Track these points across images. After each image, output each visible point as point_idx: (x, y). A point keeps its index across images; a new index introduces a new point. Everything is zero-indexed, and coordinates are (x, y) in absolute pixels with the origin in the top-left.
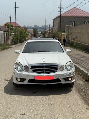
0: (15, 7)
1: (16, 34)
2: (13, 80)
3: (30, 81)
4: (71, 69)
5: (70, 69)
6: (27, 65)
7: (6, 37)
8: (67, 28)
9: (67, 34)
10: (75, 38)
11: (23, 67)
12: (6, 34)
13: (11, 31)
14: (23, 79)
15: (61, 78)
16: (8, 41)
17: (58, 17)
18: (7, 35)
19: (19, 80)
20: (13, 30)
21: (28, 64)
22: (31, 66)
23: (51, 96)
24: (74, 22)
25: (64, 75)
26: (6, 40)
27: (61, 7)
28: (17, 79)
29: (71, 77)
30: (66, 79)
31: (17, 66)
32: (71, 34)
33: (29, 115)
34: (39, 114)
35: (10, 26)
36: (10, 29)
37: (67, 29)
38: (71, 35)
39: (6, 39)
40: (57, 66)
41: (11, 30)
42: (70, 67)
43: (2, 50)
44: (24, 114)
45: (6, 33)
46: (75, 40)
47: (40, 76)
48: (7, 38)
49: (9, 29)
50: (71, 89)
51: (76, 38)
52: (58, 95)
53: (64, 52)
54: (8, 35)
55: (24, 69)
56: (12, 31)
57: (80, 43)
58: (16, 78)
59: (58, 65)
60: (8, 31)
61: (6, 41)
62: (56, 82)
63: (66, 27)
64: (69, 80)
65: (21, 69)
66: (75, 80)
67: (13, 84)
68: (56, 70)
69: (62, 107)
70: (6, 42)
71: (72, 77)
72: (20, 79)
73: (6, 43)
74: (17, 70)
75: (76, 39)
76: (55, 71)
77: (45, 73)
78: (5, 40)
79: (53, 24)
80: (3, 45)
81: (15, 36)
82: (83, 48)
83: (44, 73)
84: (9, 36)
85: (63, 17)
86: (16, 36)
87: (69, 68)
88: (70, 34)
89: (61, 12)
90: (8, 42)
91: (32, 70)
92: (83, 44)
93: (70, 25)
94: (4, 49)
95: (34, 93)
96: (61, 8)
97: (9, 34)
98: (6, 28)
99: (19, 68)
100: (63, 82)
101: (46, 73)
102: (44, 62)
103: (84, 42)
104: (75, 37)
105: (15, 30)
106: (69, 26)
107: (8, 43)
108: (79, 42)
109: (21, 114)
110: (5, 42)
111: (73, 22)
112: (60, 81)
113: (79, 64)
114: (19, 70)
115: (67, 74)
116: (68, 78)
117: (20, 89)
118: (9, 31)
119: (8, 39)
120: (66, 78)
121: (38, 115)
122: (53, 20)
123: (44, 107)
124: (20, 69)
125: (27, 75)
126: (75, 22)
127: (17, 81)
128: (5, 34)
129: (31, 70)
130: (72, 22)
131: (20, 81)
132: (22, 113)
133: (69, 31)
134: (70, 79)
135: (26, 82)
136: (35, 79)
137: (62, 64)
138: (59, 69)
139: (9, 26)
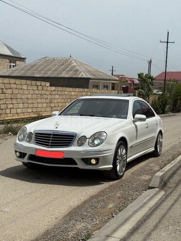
5: (99, 143)
11: (26, 134)
15: (76, 158)
30: (87, 161)
40: (74, 136)
45: (137, 92)
55: (26, 138)
58: (15, 151)
60: (142, 88)
64: (91, 164)
68: (71, 143)
71: (99, 158)
76: (69, 145)
77: (51, 146)
83: (48, 145)
91: (36, 140)
100: (81, 165)
102: (56, 128)
115: (88, 152)
134: (93, 162)
136: (36, 155)
137: (85, 135)
138: (76, 142)
139: (146, 78)
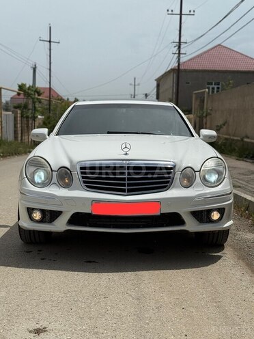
0: (48, 40)
1: (49, 118)
2: (19, 219)
3: (77, 218)
4: (219, 182)
5: (218, 180)
6: (67, 164)
7: (19, 122)
8: (196, 99)
9: (199, 115)
10: (221, 127)
11: (52, 171)
12: (19, 115)
13: (35, 107)
14: (51, 211)
15: (184, 212)
16: (26, 134)
17: (172, 70)
18: (22, 116)
19: (37, 216)
20: (40, 102)
21: (71, 162)
22: (81, 168)
23: (147, 272)
24: (216, 87)
25: (197, 199)
26: (19, 132)
27: (182, 41)
28: (30, 211)
29: (221, 211)
30: (202, 216)
31: (31, 169)
32: (210, 114)
33: (61, 333)
34: (101, 331)
35: (32, 93)
36: (33, 99)
37: (198, 103)
38: (208, 118)
39: (19, 129)
40: (171, 168)
41: (34, 103)
42: (217, 176)
43: (6, 156)
44: (45, 328)
45: (19, 112)
46: (222, 130)
47: (110, 201)
48: (21, 127)
49: (30, 102)
50: (218, 254)
51: (224, 125)
52: (175, 271)
53: (193, 136)
54: (27, 117)
55: (55, 180)
56: (37, 106)
57: (235, 138)
58: (28, 208)
59: (175, 166)
60: (26, 107)
61: (20, 135)
62: (168, 225)
63: (194, 96)
64: (211, 221)
65: (46, 178)
66: (231, 222)
67: (20, 235)
68: (168, 182)
69: (191, 309)
70: (20, 139)
71: (224, 209)
72: (43, 212)
73: (19, 141)
74: (33, 182)
75: (225, 127)
76: (165, 187)
77: (129, 191)
78: (15, 132)
79: (155, 90)
80: (10, 144)
81: (47, 122)
82: (247, 153)
83: (123, 191)
84: (28, 121)
85: (185, 71)
86: (49, 123)
87: (213, 178)
88: (206, 116)
89: (179, 54)
90: (26, 137)
91: (84, 182)
92: (246, 142)
93: (207, 90)
94: (13, 155)
95: (90, 262)
96: (180, 42)
97: (30, 116)
98: (22, 96)
99: (40, 176)
100: (192, 226)
101: (132, 191)
102: (126, 154)
103: (249, 135)
104: (220, 122)
105: (48, 107)
106: (204, 92)
107: (26, 140)
108: (234, 136)
109: (31, 329)
110: (16, 138)
111: (213, 86)
112: (182, 222)
113: (240, 187)
114: (38, 183)
115: (207, 199)
116: (209, 212)
117: (40, 251)
118: (30, 106)
119: (26, 128)
120: (202, 211)
121: (97, 333)
122: (156, 82)
123: (122, 307)
124: (43, 179)
125: (64, 197)
126: (220, 86)
127: (32, 219)
128: (16, 113)
129: (82, 180)
130: (211, 87)
131: (41, 221)
132: (38, 326)
133: (203, 108)
134: (216, 216)
135: (60, 225)
136: (93, 213)
137: (190, 165)
138: (177, 181)
139: (29, 92)
